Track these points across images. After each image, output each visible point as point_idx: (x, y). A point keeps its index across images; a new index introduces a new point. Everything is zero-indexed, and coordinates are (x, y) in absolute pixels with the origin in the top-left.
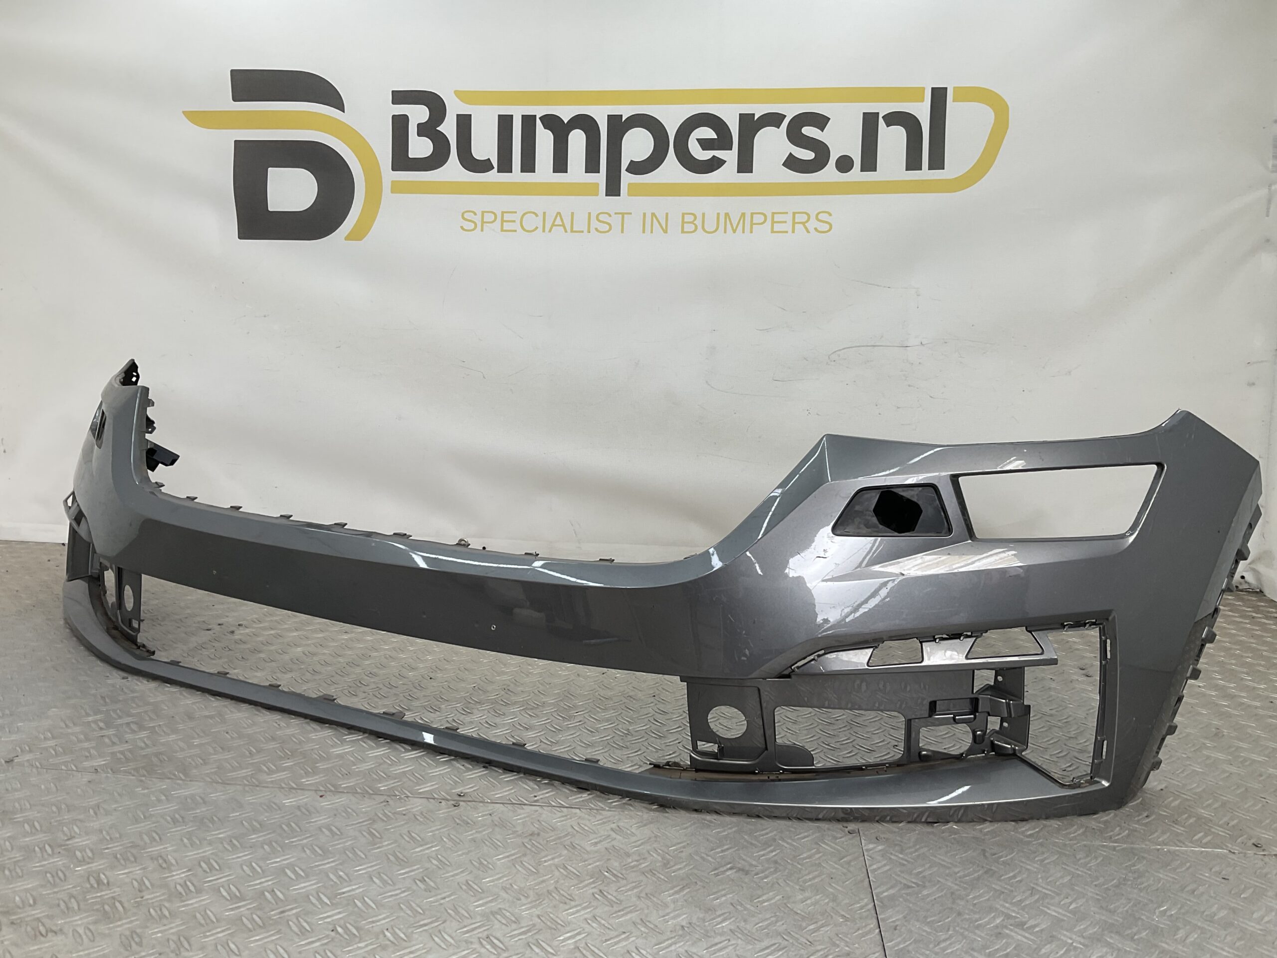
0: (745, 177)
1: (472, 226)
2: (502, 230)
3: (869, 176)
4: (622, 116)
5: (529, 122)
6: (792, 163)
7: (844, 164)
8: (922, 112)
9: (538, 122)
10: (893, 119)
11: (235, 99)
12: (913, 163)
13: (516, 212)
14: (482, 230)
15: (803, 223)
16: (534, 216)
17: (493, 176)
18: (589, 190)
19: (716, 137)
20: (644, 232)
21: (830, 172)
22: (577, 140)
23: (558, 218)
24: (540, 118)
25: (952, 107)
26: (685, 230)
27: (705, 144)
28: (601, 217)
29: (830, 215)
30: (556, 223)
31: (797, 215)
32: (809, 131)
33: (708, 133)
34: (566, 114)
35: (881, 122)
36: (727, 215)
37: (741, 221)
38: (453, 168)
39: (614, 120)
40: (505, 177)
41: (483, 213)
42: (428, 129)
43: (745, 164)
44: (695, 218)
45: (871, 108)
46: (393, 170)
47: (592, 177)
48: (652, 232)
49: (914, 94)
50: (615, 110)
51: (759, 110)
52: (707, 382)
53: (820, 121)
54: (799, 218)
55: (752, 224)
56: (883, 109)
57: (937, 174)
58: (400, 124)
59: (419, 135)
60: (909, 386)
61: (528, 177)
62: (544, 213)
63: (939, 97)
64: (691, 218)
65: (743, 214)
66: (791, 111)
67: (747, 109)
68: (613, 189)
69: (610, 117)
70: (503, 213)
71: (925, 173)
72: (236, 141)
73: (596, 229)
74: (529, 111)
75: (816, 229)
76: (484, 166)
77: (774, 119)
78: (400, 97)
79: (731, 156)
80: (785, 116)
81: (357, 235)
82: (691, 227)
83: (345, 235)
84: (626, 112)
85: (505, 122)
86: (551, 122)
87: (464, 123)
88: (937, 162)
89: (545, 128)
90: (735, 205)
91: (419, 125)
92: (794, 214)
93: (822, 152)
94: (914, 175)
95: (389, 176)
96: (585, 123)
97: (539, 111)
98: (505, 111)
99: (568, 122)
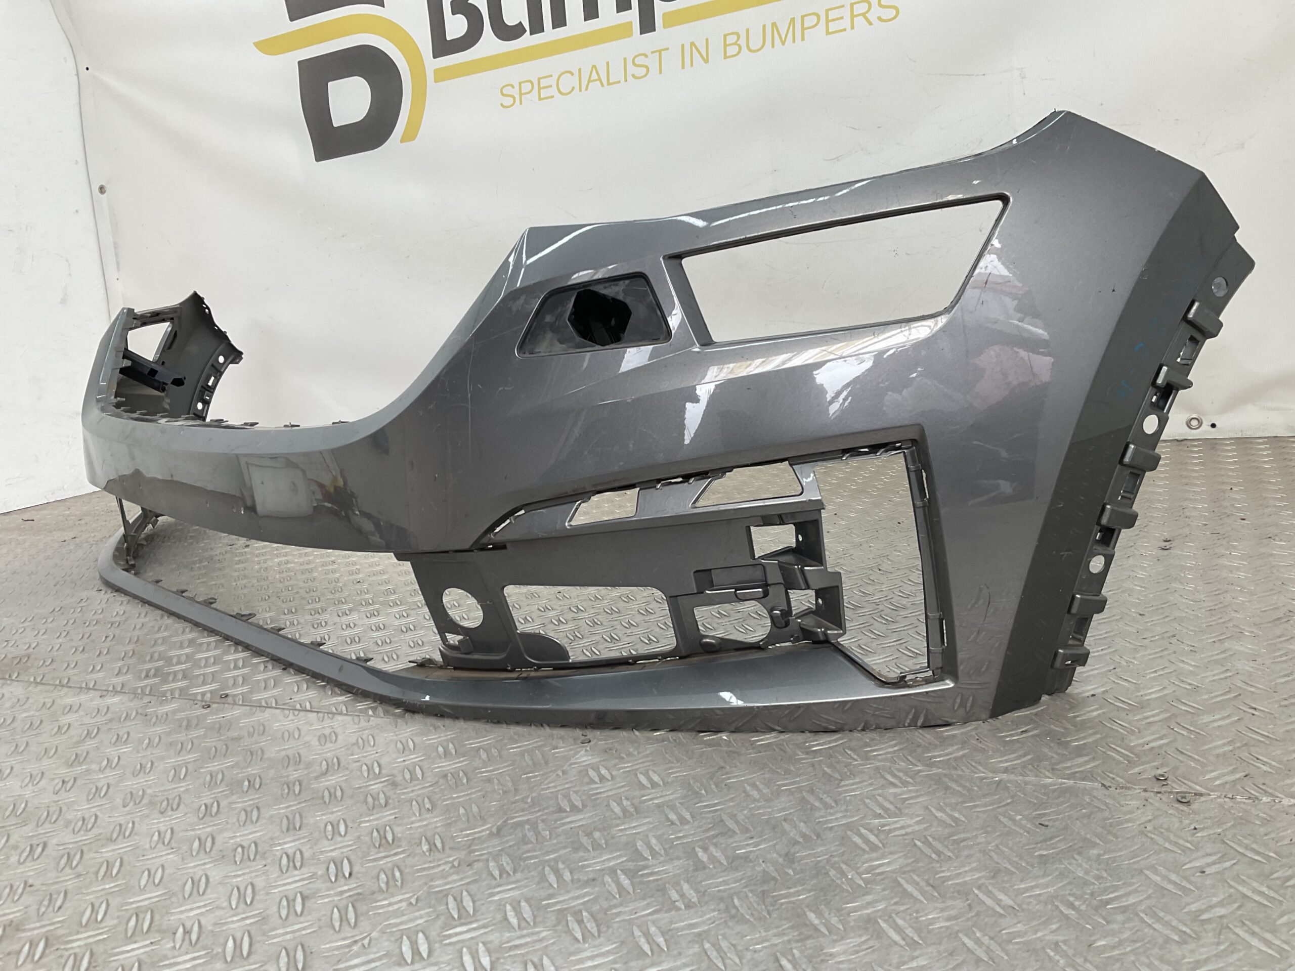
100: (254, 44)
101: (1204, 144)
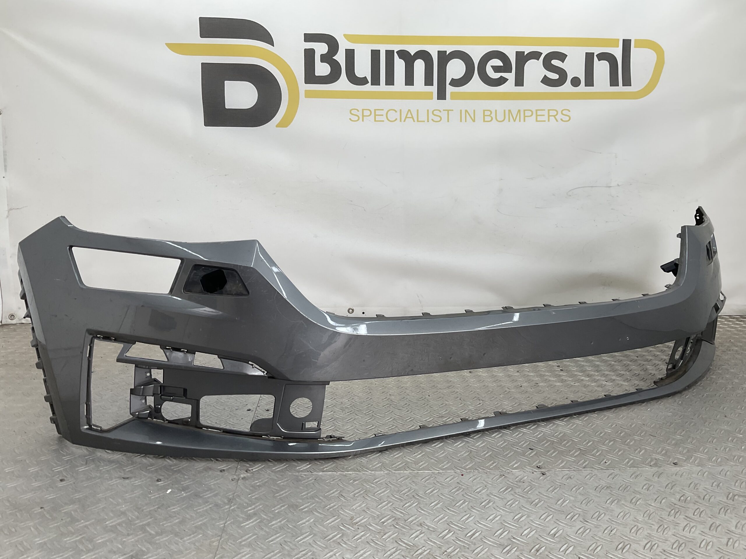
0: (519, 89)
1: (356, 118)
2: (375, 121)
3: (589, 89)
4: (446, 51)
5: (390, 54)
6: (546, 81)
7: (576, 82)
8: (618, 53)
9: (396, 54)
10: (602, 56)
11: (202, 36)
12: (614, 82)
13: (383, 110)
14: (363, 121)
15: (554, 116)
16: (394, 112)
17: (368, 87)
18: (427, 96)
19: (502, 65)
20: (461, 121)
21: (567, 87)
22: (419, 66)
23: (409, 113)
24: (397, 52)
25: (634, 51)
26: (485, 120)
27: (496, 69)
28: (435, 112)
29: (569, 111)
30: (408, 117)
32: (555, 62)
33: (497, 62)
34: (413, 50)
35: (596, 58)
36: (510, 111)
37: (519, 114)
38: (343, 82)
39: (441, 54)
40: (375, 88)
41: (363, 110)
42: (327, 58)
43: (519, 81)
44: (491, 113)
45: (590, 50)
46: (306, 83)
47: (429, 88)
48: (466, 121)
49: (613, 43)
50: (442, 48)
51: (527, 50)
52: (497, 210)
53: (562, 57)
54: (552, 113)
55: (525, 116)
56: (597, 51)
57: (627, 89)
58: (309, 54)
59: (322, 61)
60: (612, 209)
61: (390, 88)
62: (401, 110)
63: (627, 44)
64: (489, 113)
65: (519, 111)
66: (545, 51)
67: (520, 49)
68: (442, 95)
69: (439, 52)
70: (375, 110)
71: (621, 88)
72: (202, 63)
73: (432, 120)
74: (390, 47)
75: (561, 119)
76: (363, 81)
77: (536, 55)
78: (309, 38)
79: (511, 76)
80: (542, 53)
81: (285, 123)
82: (490, 119)
83: (276, 124)
84: (449, 49)
85: (375, 54)
86: (403, 54)
87: (350, 54)
88: (627, 82)
89: (400, 58)
90: (514, 105)
91: (322, 55)
92: (549, 110)
93: (563, 74)
94: (614, 89)
95: (303, 87)
96: (424, 55)
97: (396, 48)
98: (376, 47)
99: (414, 55)
100: (166, 44)
101: (684, 197)
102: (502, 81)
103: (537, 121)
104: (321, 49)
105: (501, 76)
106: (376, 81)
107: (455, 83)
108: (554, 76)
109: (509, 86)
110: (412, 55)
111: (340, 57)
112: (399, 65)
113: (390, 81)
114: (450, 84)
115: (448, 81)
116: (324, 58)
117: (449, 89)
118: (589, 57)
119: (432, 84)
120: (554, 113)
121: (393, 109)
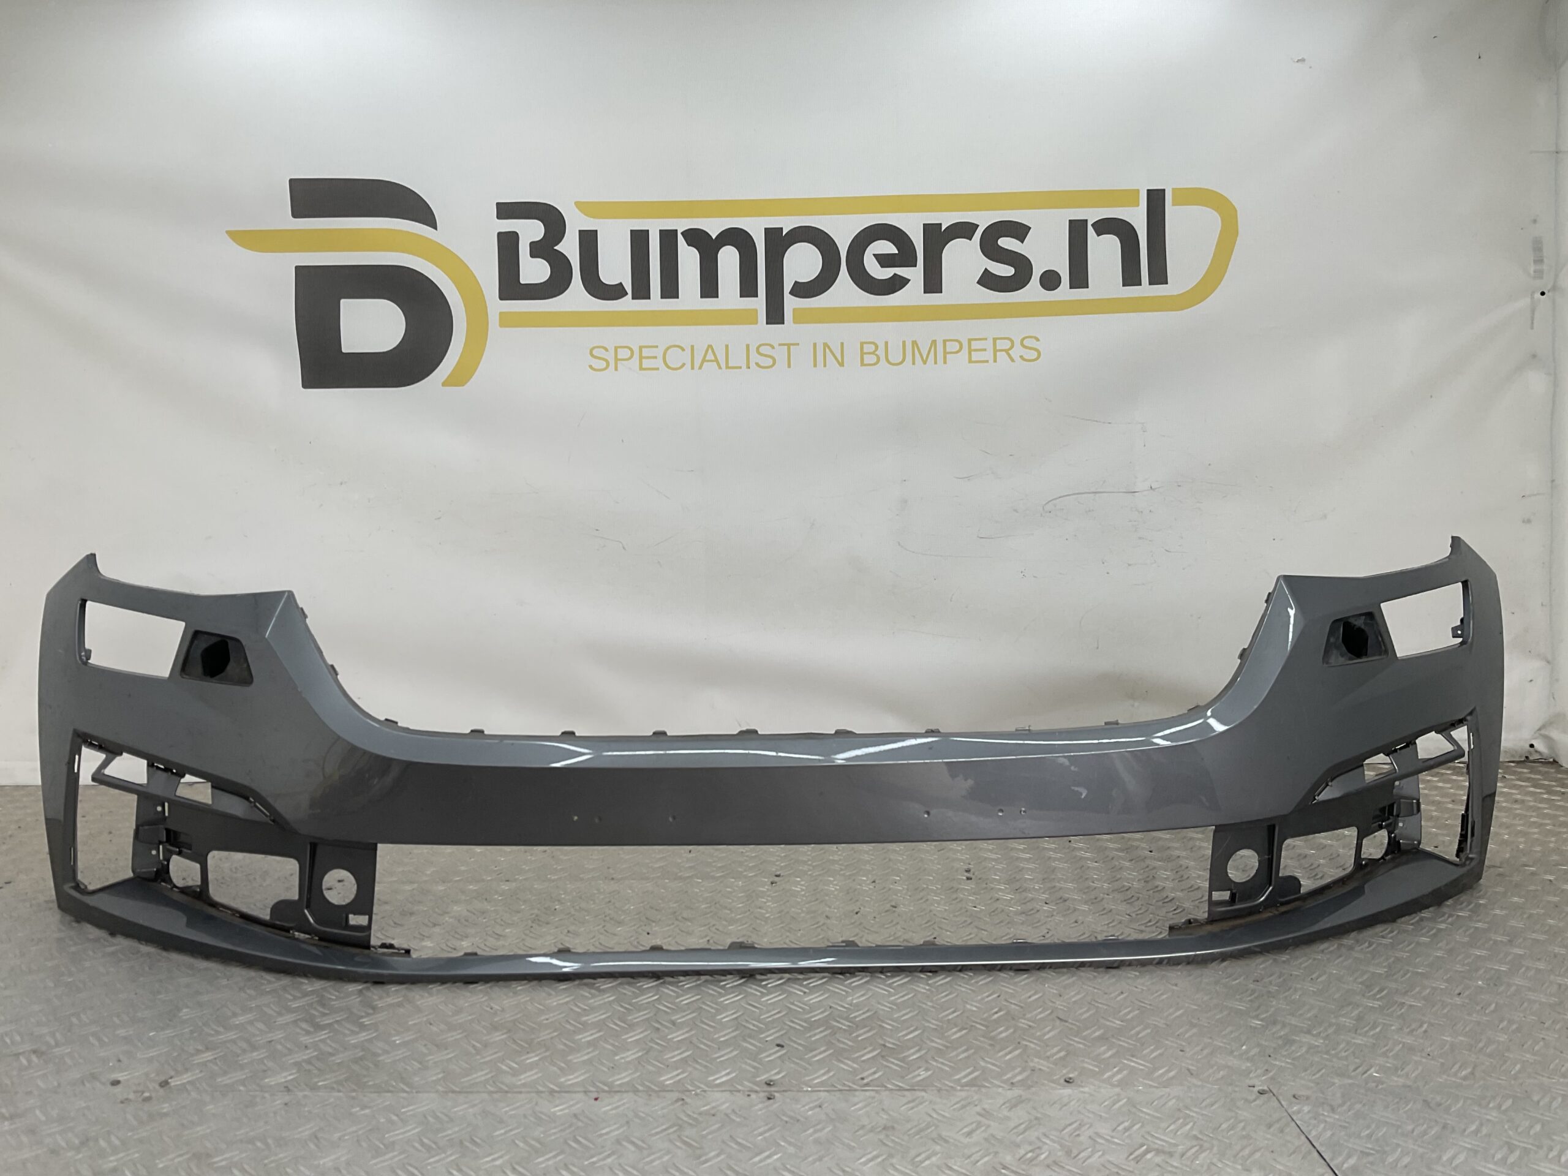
0: (933, 299)
1: (603, 364)
2: (641, 369)
3: (1080, 294)
4: (782, 229)
5: (668, 238)
6: (988, 280)
7: (1050, 280)
8: (1138, 218)
9: (680, 238)
10: (1105, 226)
11: (296, 214)
12: (1131, 277)
13: (657, 347)
14: (616, 369)
15: (1007, 351)
16: (680, 350)
17: (627, 303)
18: (746, 318)
19: (897, 252)
20: (815, 365)
21: (1033, 290)
22: (729, 259)
23: (710, 351)
24: (682, 233)
25: (1172, 212)
26: (865, 363)
27: (884, 260)
28: (763, 350)
29: (1038, 340)
30: (707, 359)
31: (998, 341)
32: (1007, 243)
33: (886, 247)
34: (714, 228)
35: (1091, 231)
36: (914, 343)
37: (933, 348)
38: (576, 296)
39: (772, 234)
40: (641, 305)
41: (616, 348)
42: (543, 249)
43: (933, 283)
44: (877, 347)
45: (1078, 214)
46: (501, 299)
47: (749, 303)
48: (825, 366)
49: (1128, 197)
50: (774, 222)
51: (946, 220)
52: (899, 544)
53: (1020, 231)
54: (1003, 345)
55: (945, 353)
56: (1093, 215)
57: (1159, 290)
58: (508, 244)
59: (532, 256)
60: (1140, 538)
61: (670, 304)
62: (692, 347)
63: (1156, 200)
64: (872, 348)
65: (934, 342)
66: (984, 220)
67: (932, 218)
68: (775, 315)
69: (768, 231)
71: (1146, 289)
72: (296, 267)
73: (757, 364)
74: (669, 224)
75: (1021, 357)
76: (615, 292)
77: (965, 230)
78: (506, 210)
79: (915, 274)
80: (978, 226)
81: (458, 379)
82: (874, 359)
83: (443, 380)
84: (787, 224)
85: (639, 239)
86: (695, 237)
87: (589, 240)
88: (1159, 276)
89: (689, 245)
90: (924, 331)
91: (532, 244)
92: (995, 340)
93: (1023, 266)
94: (1133, 291)
95: (496, 306)
96: (738, 238)
97: (681, 225)
98: (639, 225)
99: (716, 238)
100: (227, 232)
101: (1295, 511)
102: (896, 284)
103: (970, 361)
104: (531, 231)
105: (895, 274)
106: (641, 291)
107: (803, 290)
108: (1005, 271)
109: (913, 293)
110: (714, 237)
111: (570, 247)
112: (689, 258)
113: (670, 289)
114: (790, 293)
115: (788, 286)
116: (537, 250)
117: (791, 303)
118: (1077, 230)
119: (755, 294)
120: (1006, 344)
121: (677, 343)
